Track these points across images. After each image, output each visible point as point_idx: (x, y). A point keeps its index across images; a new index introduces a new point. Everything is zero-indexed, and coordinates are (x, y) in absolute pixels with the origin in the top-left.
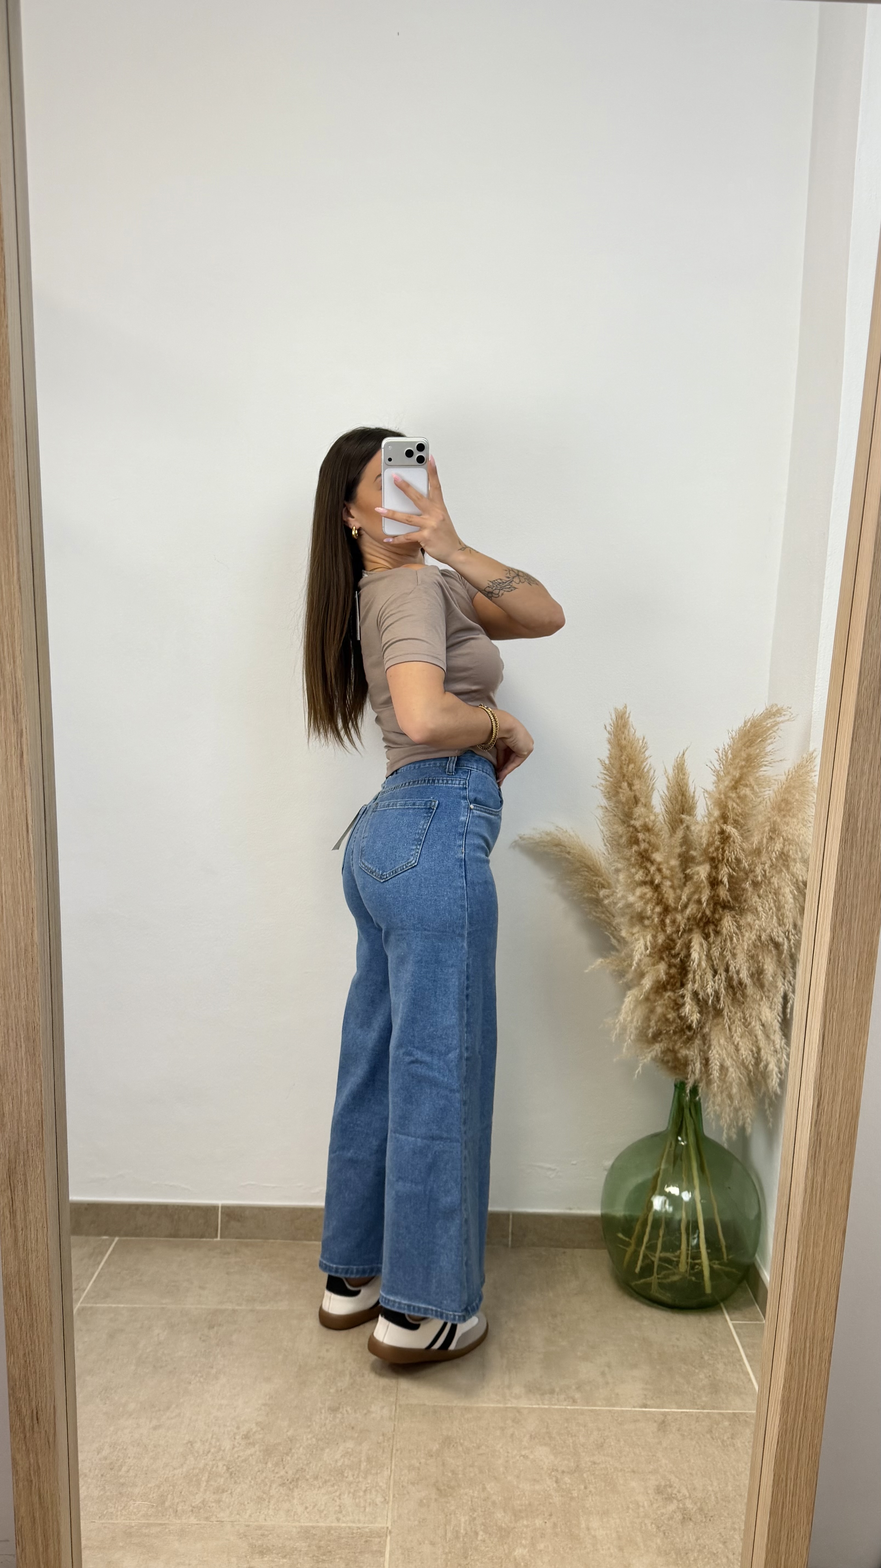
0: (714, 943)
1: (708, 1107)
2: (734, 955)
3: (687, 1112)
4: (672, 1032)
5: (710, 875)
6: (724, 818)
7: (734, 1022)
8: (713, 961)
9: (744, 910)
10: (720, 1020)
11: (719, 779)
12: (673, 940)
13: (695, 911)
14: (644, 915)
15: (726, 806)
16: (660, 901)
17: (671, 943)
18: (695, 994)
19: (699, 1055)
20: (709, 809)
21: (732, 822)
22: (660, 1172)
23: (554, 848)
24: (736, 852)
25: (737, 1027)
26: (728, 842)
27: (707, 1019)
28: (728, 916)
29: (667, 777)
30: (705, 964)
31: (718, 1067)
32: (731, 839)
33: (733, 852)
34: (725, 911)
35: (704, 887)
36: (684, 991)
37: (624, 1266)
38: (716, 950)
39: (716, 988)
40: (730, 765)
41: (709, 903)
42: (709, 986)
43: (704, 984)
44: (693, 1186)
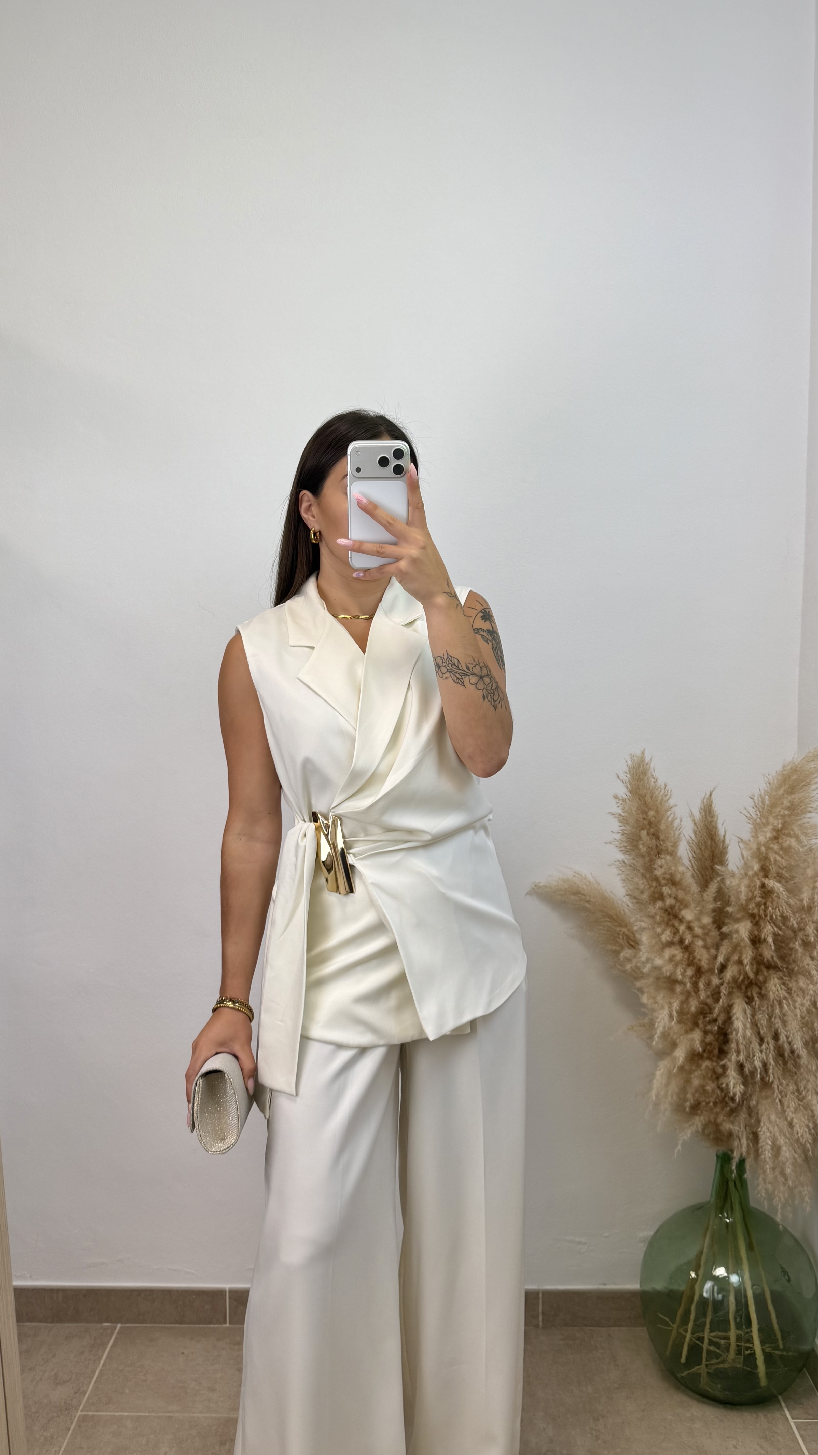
1: (758, 1185)
2: (785, 1023)
3: (731, 1185)
4: (712, 1104)
5: (750, 933)
6: (765, 871)
7: (786, 1096)
8: (758, 1028)
9: (793, 970)
10: (769, 1093)
11: (757, 828)
12: (708, 1005)
13: (735, 972)
14: (675, 979)
15: (766, 858)
16: (691, 962)
17: (706, 1008)
18: (741, 1067)
19: (745, 1128)
20: (745, 859)
21: (775, 875)
22: (705, 1250)
23: (572, 897)
24: (781, 908)
25: (790, 1101)
26: (772, 898)
27: (753, 1092)
28: (774, 979)
29: (694, 821)
30: (750, 1033)
31: (769, 1147)
32: (775, 894)
33: (778, 908)
34: (770, 972)
35: (745, 947)
36: (726, 1062)
37: (668, 1353)
38: (762, 1017)
39: (763, 1058)
40: (768, 812)
41: (751, 964)
42: (755, 1058)
43: (750, 1055)
44: (742, 1270)
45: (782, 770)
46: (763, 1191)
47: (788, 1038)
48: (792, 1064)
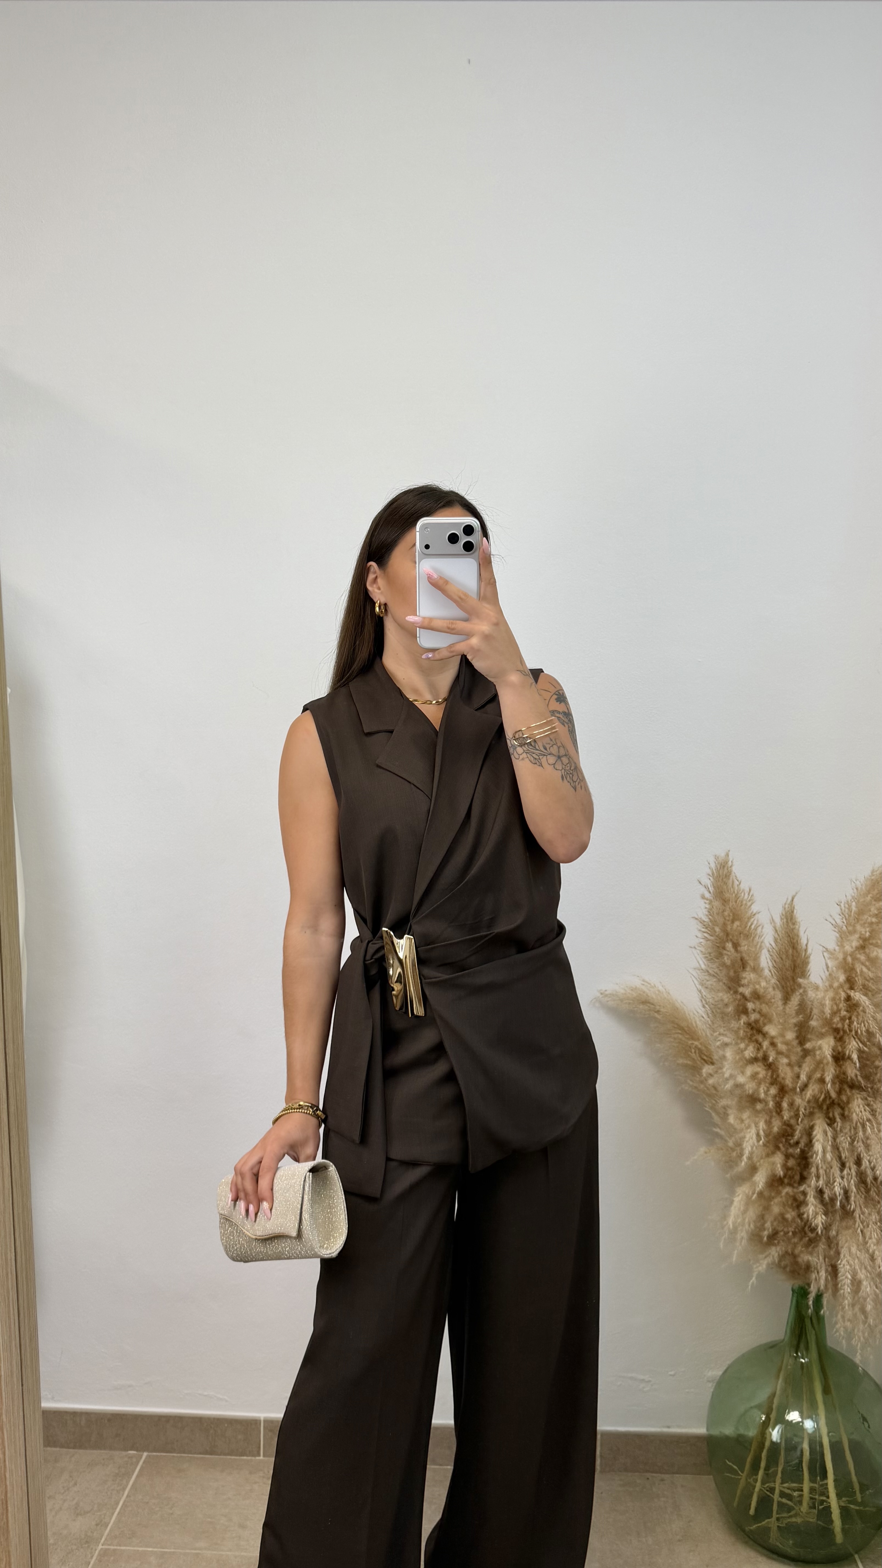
0: (841, 1131)
1: (836, 1323)
2: (868, 1147)
3: (808, 1322)
4: (791, 1234)
5: (833, 1050)
6: (851, 983)
7: (868, 1226)
8: (840, 1153)
9: (878, 1090)
10: (851, 1222)
11: (843, 937)
12: (790, 1126)
13: (816, 1091)
14: (756, 1096)
15: (853, 969)
16: (775, 1081)
17: (788, 1129)
18: (820, 1192)
19: (825, 1261)
20: (830, 969)
21: (861, 987)
22: (778, 1393)
23: (641, 1006)
24: (867, 1024)
25: (873, 1233)
26: (857, 1012)
27: (834, 1220)
28: (857, 1098)
29: (775, 927)
30: (831, 1157)
31: (849, 1281)
32: (861, 1008)
33: (864, 1023)
34: (854, 1091)
35: (828, 1064)
36: (805, 1189)
37: (735, 1504)
38: (844, 1139)
39: (844, 1185)
40: (854, 920)
41: (833, 1083)
42: (836, 1184)
43: (830, 1181)
44: (817, 1415)
45: (870, 874)
46: (842, 1329)
47: (870, 1162)
48: (875, 1192)
